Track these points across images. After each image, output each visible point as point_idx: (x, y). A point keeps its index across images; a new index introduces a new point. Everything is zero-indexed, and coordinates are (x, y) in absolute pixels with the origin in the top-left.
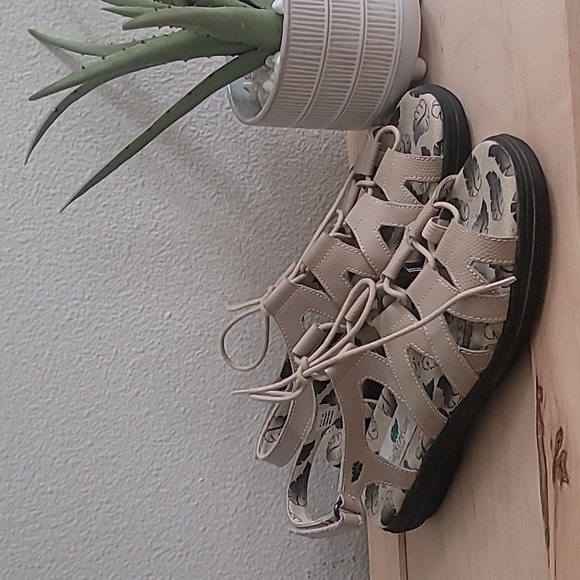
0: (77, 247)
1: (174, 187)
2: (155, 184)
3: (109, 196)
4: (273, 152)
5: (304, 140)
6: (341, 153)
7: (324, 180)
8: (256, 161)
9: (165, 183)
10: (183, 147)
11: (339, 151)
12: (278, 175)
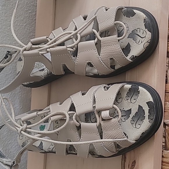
4: (4, 23)
5: (17, 21)
6: (31, 29)
7: (23, 38)
11: (30, 28)
12: (5, 33)
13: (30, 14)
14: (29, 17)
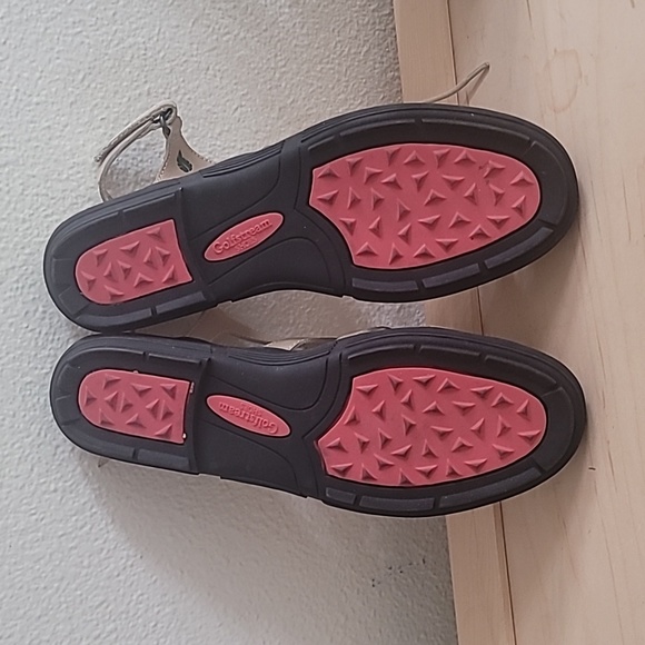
0: (70, 172)
1: (188, 96)
2: (163, 93)
3: (107, 108)
4: (305, 55)
5: (339, 41)
6: (385, 59)
7: (367, 92)
8: (284, 66)
9: (176, 91)
10: (195, 46)
11: (382, 56)
12: (312, 84)
13: (376, 14)
14: (374, 23)
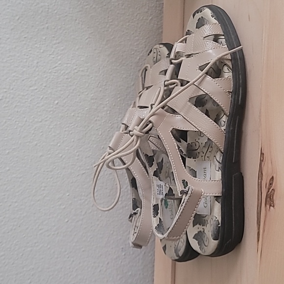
0: (8, 59)
1: (65, 31)
2: (54, 29)
3: (28, 33)
4: (122, 18)
5: (139, 13)
6: (159, 23)
7: (149, 37)
8: (112, 22)
9: (60, 28)
10: (71, 9)
11: (158, 22)
12: (124, 31)
13: (158, 3)
14: (156, 7)
